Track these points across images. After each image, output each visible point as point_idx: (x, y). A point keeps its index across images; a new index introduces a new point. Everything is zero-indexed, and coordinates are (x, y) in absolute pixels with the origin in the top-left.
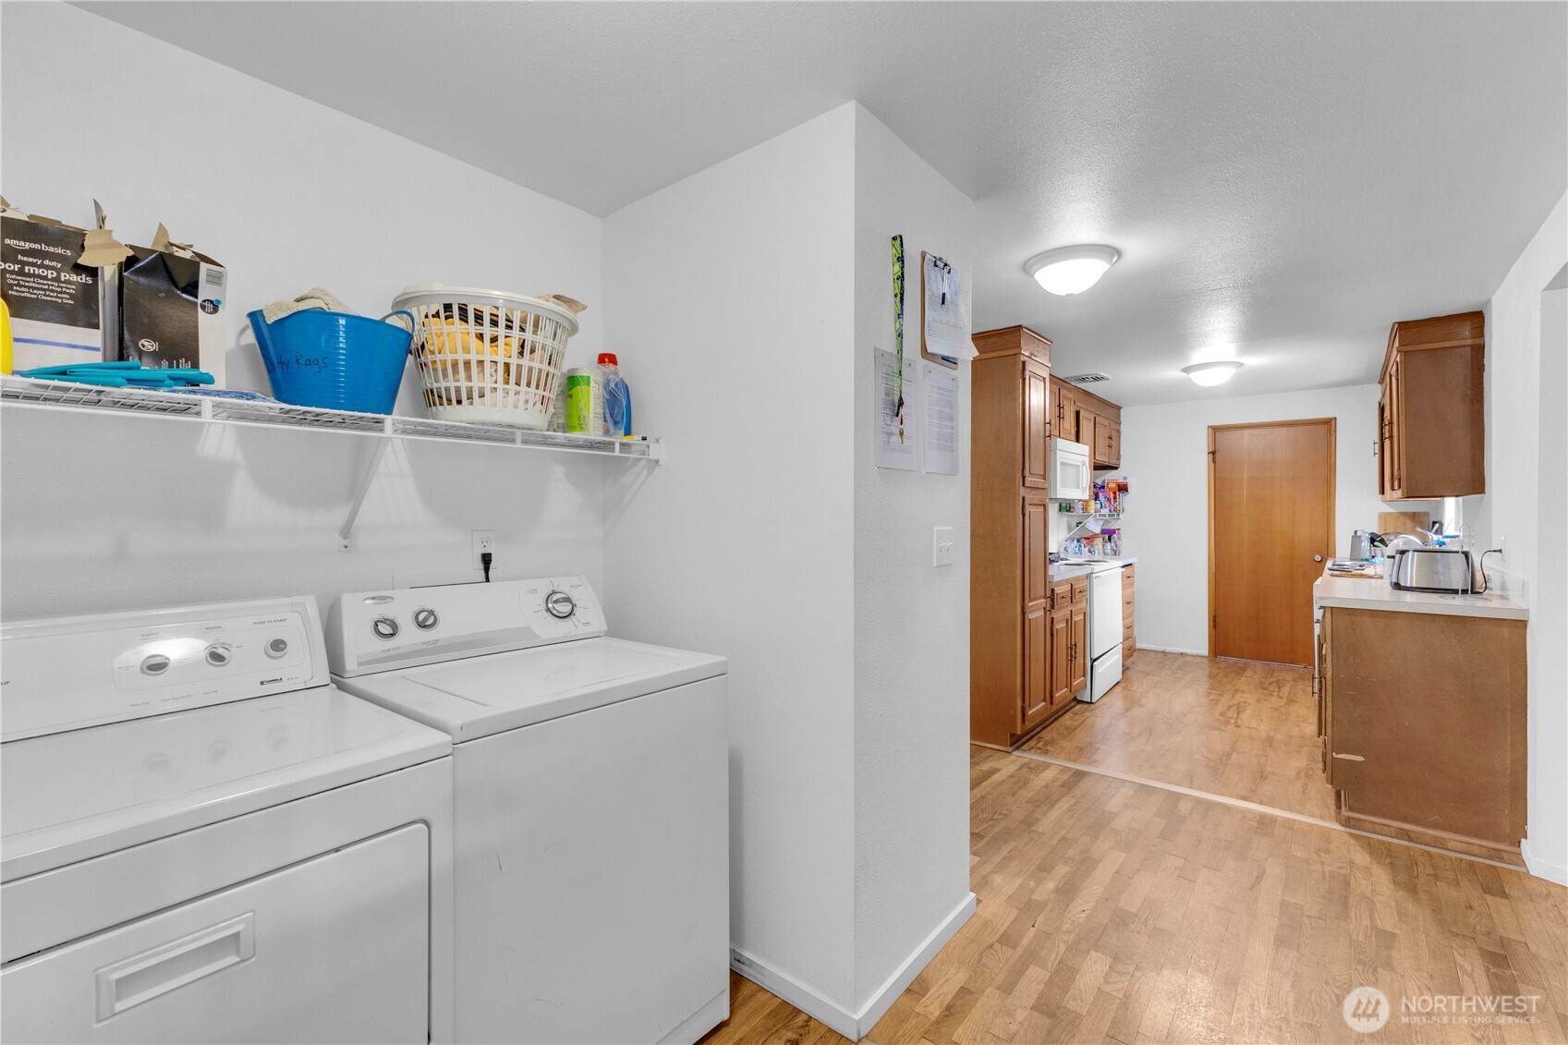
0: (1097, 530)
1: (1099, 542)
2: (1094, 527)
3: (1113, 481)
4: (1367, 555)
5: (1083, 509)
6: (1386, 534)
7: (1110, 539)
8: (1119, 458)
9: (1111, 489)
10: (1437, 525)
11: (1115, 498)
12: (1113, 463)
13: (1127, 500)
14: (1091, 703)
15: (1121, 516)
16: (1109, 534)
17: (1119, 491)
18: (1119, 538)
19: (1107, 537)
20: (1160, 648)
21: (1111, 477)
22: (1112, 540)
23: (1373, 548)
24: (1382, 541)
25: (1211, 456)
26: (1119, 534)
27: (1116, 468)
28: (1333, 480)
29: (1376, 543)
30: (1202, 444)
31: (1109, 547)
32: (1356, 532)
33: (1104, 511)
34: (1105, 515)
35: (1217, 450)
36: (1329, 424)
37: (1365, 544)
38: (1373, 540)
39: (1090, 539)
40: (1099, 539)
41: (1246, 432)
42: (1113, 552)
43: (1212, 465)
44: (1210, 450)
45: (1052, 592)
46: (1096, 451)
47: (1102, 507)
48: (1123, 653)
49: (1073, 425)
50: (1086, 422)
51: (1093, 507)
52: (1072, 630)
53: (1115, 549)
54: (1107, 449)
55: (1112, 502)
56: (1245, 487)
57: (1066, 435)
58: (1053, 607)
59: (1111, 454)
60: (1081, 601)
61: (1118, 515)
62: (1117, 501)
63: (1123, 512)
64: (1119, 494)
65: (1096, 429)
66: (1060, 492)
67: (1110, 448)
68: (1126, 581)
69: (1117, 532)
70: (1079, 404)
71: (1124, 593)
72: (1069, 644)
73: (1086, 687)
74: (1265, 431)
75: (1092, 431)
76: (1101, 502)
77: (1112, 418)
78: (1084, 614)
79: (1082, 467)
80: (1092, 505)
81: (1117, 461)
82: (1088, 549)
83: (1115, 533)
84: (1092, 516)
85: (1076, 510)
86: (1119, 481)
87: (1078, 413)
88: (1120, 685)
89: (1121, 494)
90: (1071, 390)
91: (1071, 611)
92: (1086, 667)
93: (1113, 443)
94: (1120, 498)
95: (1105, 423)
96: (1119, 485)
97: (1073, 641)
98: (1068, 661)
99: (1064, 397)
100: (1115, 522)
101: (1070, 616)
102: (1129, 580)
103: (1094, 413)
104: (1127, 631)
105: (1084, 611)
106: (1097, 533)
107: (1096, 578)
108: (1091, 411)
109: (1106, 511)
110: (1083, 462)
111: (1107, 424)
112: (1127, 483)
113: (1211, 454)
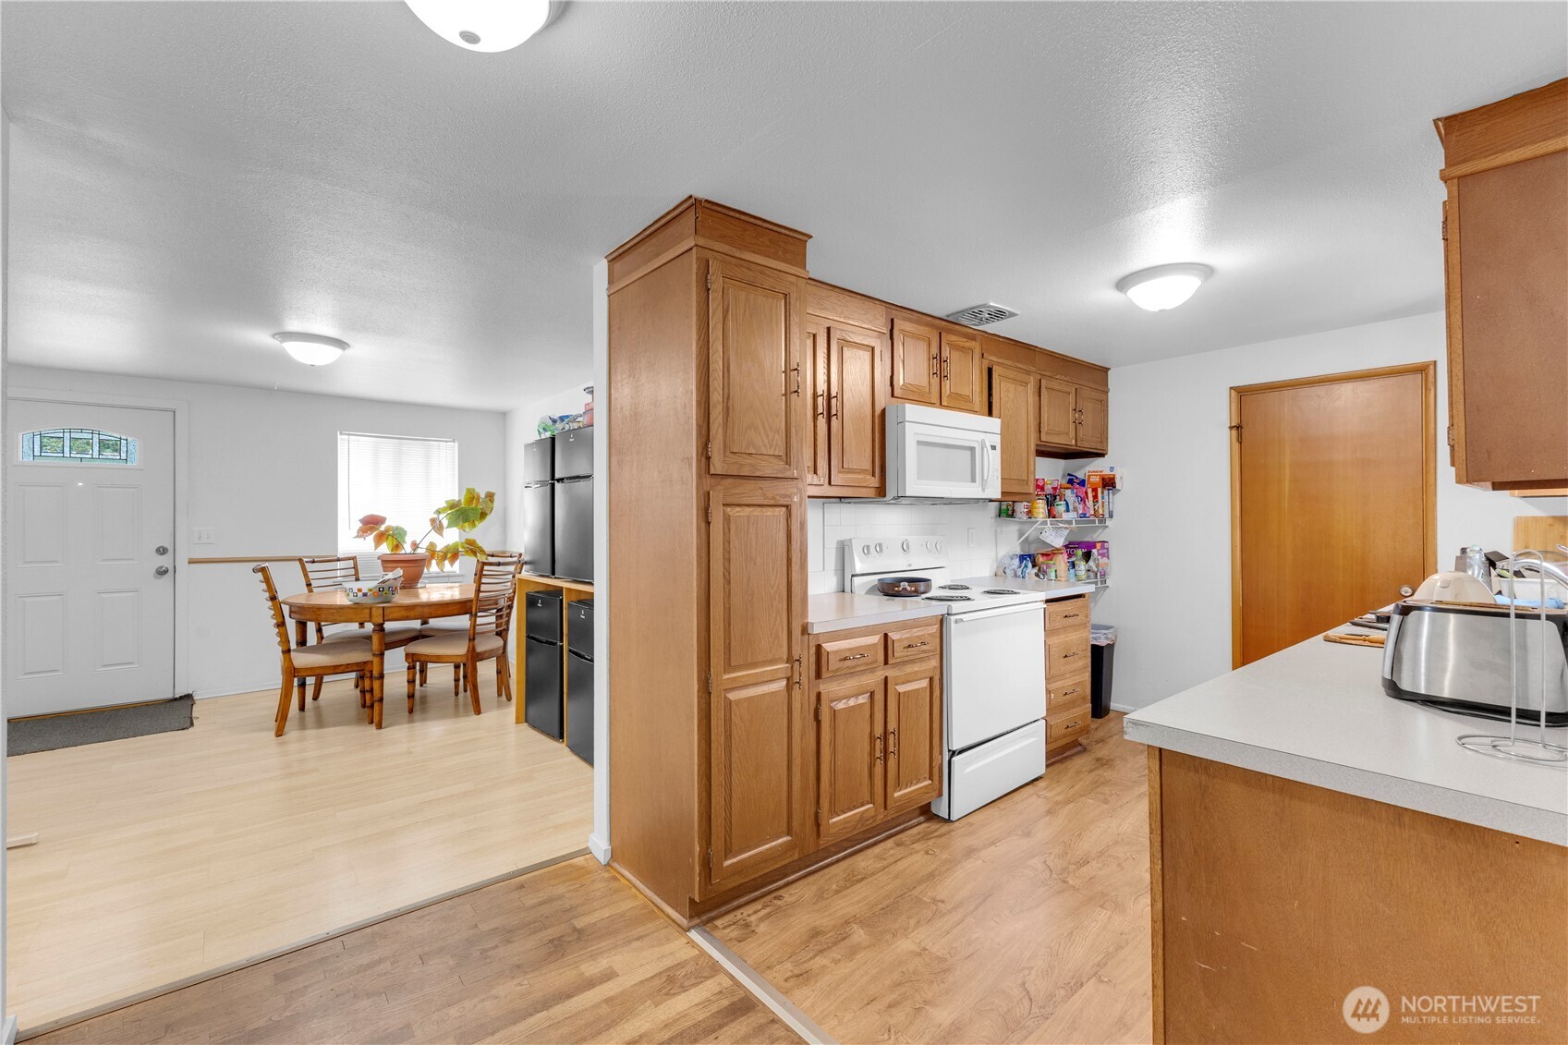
0: (1058, 542)
1: (1061, 562)
2: (1054, 538)
3: (1096, 473)
5: (1028, 513)
7: (1087, 557)
8: (1105, 441)
9: (1092, 484)
12: (1086, 445)
13: (1116, 501)
14: (948, 821)
15: (1108, 522)
16: (1084, 547)
17: (1104, 487)
18: (1105, 555)
19: (1082, 553)
21: (1091, 469)
22: (1089, 557)
23: (1496, 579)
25: (1234, 432)
26: (1107, 548)
27: (1102, 455)
30: (1221, 413)
32: (1464, 550)
34: (1069, 522)
35: (1244, 425)
36: (1426, 372)
37: (1476, 570)
38: (1491, 564)
39: (1049, 555)
40: (1061, 556)
41: (1287, 394)
42: (1092, 574)
43: (1236, 445)
44: (1233, 424)
45: (813, 650)
46: (1044, 429)
47: (1068, 510)
48: (1049, 734)
49: (977, 388)
50: (1013, 385)
51: (1041, 510)
52: (889, 708)
53: (1095, 569)
54: (1072, 427)
55: (1090, 503)
56: (1287, 477)
57: (959, 403)
58: (818, 675)
59: (1081, 434)
60: (922, 660)
61: (1102, 521)
62: (1097, 502)
63: (1111, 516)
64: (1102, 492)
65: (1040, 396)
66: (914, 486)
67: (1078, 424)
68: (1060, 623)
69: (1098, 546)
70: (994, 359)
71: (1055, 640)
72: (879, 731)
73: (940, 795)
74: (1320, 390)
75: (1031, 399)
76: (1067, 504)
77: (1082, 382)
78: (931, 679)
79: (982, 449)
80: (1041, 507)
81: (1099, 445)
82: (1036, 570)
83: (1095, 547)
84: (1045, 523)
85: (1018, 514)
86: (1104, 473)
87: (990, 371)
88: (1041, 784)
89: (1106, 492)
90: (972, 338)
91: (886, 678)
92: (936, 764)
93: (1088, 418)
94: (1103, 498)
95: (1066, 389)
96: (1103, 479)
97: (892, 726)
98: (875, 760)
99: (953, 346)
100: (1096, 531)
101: (883, 686)
102: (1070, 620)
103: (1039, 377)
104: (1062, 699)
105: (930, 674)
106: (1058, 547)
107: (956, 622)
108: (1028, 373)
109: (1071, 516)
110: (983, 441)
111: (1069, 390)
112: (1114, 475)
113: (1235, 429)
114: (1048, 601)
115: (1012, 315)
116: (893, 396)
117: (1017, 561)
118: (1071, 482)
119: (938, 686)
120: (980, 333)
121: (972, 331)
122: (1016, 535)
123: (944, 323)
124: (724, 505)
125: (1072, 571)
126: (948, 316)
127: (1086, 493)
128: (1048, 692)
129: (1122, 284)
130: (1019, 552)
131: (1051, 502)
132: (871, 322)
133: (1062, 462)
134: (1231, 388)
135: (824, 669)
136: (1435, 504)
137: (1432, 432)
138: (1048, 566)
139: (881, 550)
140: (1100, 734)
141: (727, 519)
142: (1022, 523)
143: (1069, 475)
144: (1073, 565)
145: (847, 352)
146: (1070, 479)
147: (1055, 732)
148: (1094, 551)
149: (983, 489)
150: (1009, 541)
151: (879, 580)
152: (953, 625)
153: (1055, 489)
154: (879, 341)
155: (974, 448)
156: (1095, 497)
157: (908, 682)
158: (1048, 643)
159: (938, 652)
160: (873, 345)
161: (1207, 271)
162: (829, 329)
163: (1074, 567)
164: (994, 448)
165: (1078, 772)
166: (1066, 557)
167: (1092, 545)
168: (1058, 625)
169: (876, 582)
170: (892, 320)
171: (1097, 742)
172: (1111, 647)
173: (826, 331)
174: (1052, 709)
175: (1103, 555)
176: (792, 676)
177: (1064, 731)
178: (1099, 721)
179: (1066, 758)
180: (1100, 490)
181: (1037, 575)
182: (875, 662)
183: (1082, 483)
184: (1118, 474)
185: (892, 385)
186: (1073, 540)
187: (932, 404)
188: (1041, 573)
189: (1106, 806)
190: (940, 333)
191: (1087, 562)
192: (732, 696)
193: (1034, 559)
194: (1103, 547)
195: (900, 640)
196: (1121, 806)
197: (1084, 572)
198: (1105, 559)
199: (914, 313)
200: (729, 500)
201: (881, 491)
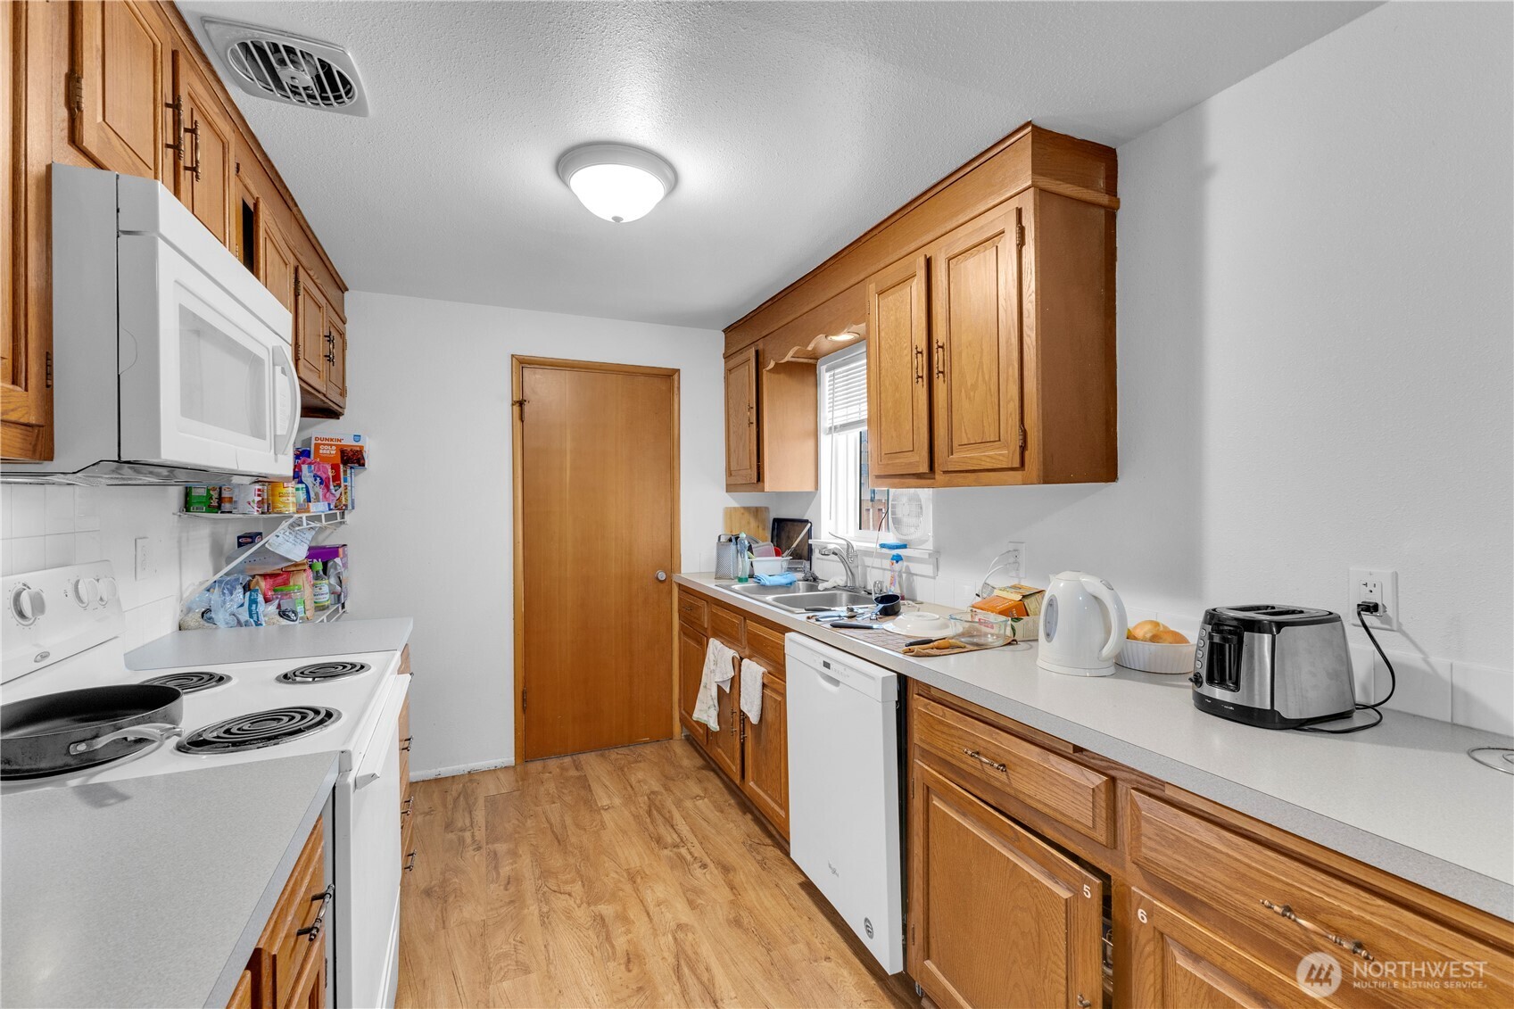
0: (299, 553)
1: (306, 584)
2: (290, 546)
3: (329, 441)
5: (260, 503)
7: (325, 571)
8: (343, 393)
9: (325, 459)
11: (336, 478)
12: (333, 397)
13: (360, 484)
15: (348, 517)
16: (324, 556)
17: (345, 463)
18: (345, 565)
19: (319, 566)
22: (331, 571)
25: (517, 408)
26: (345, 555)
27: (340, 415)
31: (326, 589)
33: (319, 508)
34: (318, 518)
35: (525, 402)
36: (671, 377)
39: (280, 577)
40: (305, 575)
41: (567, 374)
43: (519, 423)
44: (515, 399)
47: (308, 500)
50: (277, 260)
53: (339, 589)
54: (324, 364)
55: (332, 487)
56: (569, 465)
59: (331, 379)
62: (340, 486)
63: (353, 508)
64: (345, 472)
65: (298, 297)
69: (338, 552)
76: (308, 488)
80: (291, 494)
81: (336, 398)
83: (337, 556)
85: (241, 505)
86: (343, 443)
89: (350, 471)
94: (346, 481)
96: (345, 452)
100: (337, 532)
103: (296, 261)
106: (298, 560)
110: (274, 352)
112: (362, 447)
113: (518, 404)
117: (237, 596)
127: (326, 471)
134: (513, 356)
138: (290, 596)
148: (337, 560)
149: (276, 454)
164: (283, 368)
166: (311, 575)
167: (334, 553)
180: (340, 468)
181: (277, 616)
184: (367, 445)
186: (310, 546)
189: (534, 976)
191: (330, 578)
196: (550, 963)
197: (327, 596)
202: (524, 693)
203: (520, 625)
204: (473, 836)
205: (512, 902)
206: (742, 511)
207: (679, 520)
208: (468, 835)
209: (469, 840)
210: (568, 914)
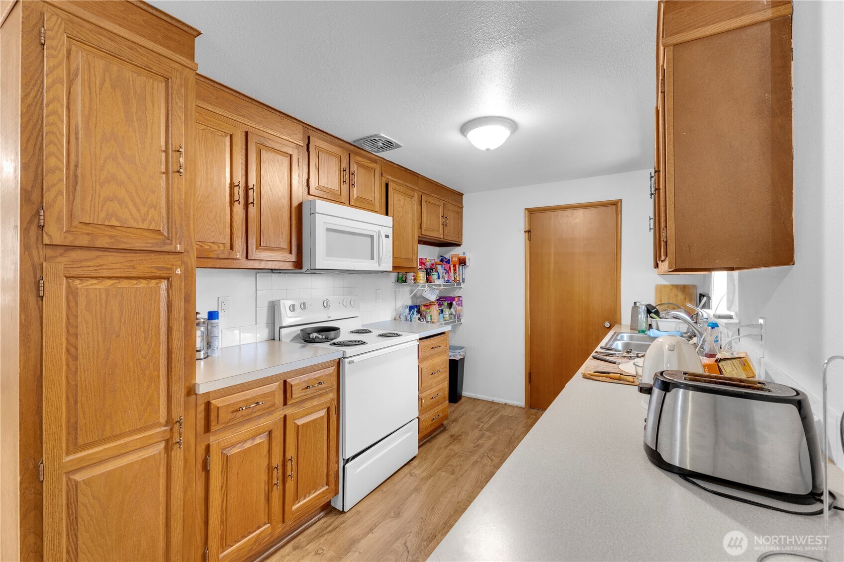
0: (433, 297)
1: (435, 310)
2: (430, 295)
3: (455, 255)
4: (644, 326)
5: (414, 280)
6: (661, 304)
7: (450, 306)
8: (461, 237)
9: (453, 262)
10: (703, 298)
12: (450, 238)
13: (468, 273)
14: (343, 512)
15: (462, 285)
16: (448, 302)
17: (460, 264)
19: (445, 304)
20: (490, 399)
21: (453, 253)
22: (452, 307)
23: (649, 319)
24: (657, 313)
25: (527, 234)
26: (461, 301)
27: (459, 245)
28: (619, 256)
29: (652, 315)
30: (520, 223)
31: (448, 312)
32: (635, 303)
33: (439, 281)
34: (440, 286)
35: (532, 230)
36: (616, 205)
37: (642, 316)
38: (649, 311)
39: (426, 306)
40: (434, 306)
41: (553, 213)
42: (453, 316)
43: (528, 242)
44: (526, 230)
45: (201, 408)
46: (424, 227)
47: (439, 278)
48: (420, 427)
49: (377, 195)
50: (403, 197)
51: (422, 278)
52: (287, 440)
53: (455, 313)
54: (441, 227)
55: (452, 274)
56: (552, 261)
57: (363, 204)
58: (207, 429)
59: (446, 232)
60: (320, 395)
61: (459, 285)
62: (456, 273)
63: (464, 282)
64: (459, 267)
65: (421, 206)
66: (321, 262)
67: (445, 225)
68: (429, 352)
69: (456, 299)
70: (390, 178)
71: (425, 365)
72: (277, 460)
73: (337, 493)
74: (568, 212)
75: (415, 208)
76: (438, 274)
77: (448, 200)
78: (329, 409)
79: (379, 236)
80: (422, 276)
81: (457, 238)
82: (419, 316)
83: (454, 300)
84: (424, 286)
85: (408, 281)
86: (460, 256)
87: (387, 185)
88: (415, 463)
89: (461, 267)
90: (374, 161)
91: (285, 417)
92: (332, 473)
93: (451, 222)
94: (459, 271)
95: (438, 203)
96: (459, 259)
97: (291, 453)
98: (272, 487)
99: (359, 165)
100: (454, 291)
101: (282, 423)
102: (435, 350)
103: (421, 194)
104: (430, 402)
105: (328, 405)
106: (433, 300)
107: (350, 363)
108: (414, 190)
109: (441, 281)
110: (379, 232)
111: (439, 204)
112: (465, 257)
113: (527, 232)
114: (421, 339)
115: (398, 146)
116: (309, 193)
117: (407, 310)
118: (442, 261)
119: (335, 412)
120: (381, 159)
121: (374, 156)
122: (408, 293)
123: (352, 147)
124: (67, 278)
125: (441, 315)
126: (354, 142)
127: (450, 268)
128: (420, 399)
129: (464, 129)
130: (410, 304)
131: (428, 273)
132: (290, 135)
133: (437, 249)
134: (525, 209)
135: (213, 423)
136: (620, 277)
137: (619, 238)
138: (427, 313)
139: (305, 308)
140: (455, 415)
141: (72, 293)
142: (412, 286)
143: (441, 256)
144: (442, 311)
145: (265, 155)
146: (441, 259)
147: (424, 425)
148: (454, 302)
149: (379, 264)
150: (404, 297)
151: (301, 330)
152: (347, 366)
153: (433, 265)
154: (296, 151)
155: (373, 236)
156: (455, 270)
157: (307, 415)
158: (420, 366)
159: (335, 387)
160: (291, 153)
161: (513, 125)
162: (247, 133)
163: (442, 313)
164: (387, 236)
165: (439, 449)
166: (437, 306)
167: (453, 299)
168: (427, 354)
169: (299, 332)
170: (309, 137)
171: (453, 422)
172: (463, 360)
173: (244, 134)
174: (422, 410)
175: (459, 305)
176: (171, 437)
177: (431, 422)
178: (456, 405)
179: (432, 438)
180: (457, 266)
181: (419, 319)
182: (273, 405)
183: (448, 262)
184: (467, 256)
185: (308, 185)
186: (443, 295)
187: (343, 203)
188: (422, 317)
189: (453, 476)
190: (349, 154)
191: (450, 308)
192: (78, 477)
193: (418, 309)
194: (459, 300)
195: (297, 384)
196: (462, 475)
197: (448, 316)
198: (460, 307)
199: (327, 136)
200: (73, 273)
201: (298, 265)
202: (530, 374)
203: (528, 338)
204: (483, 426)
205: (471, 452)
206: (671, 287)
207: (620, 292)
208: (482, 424)
209: (480, 426)
210: (484, 466)
